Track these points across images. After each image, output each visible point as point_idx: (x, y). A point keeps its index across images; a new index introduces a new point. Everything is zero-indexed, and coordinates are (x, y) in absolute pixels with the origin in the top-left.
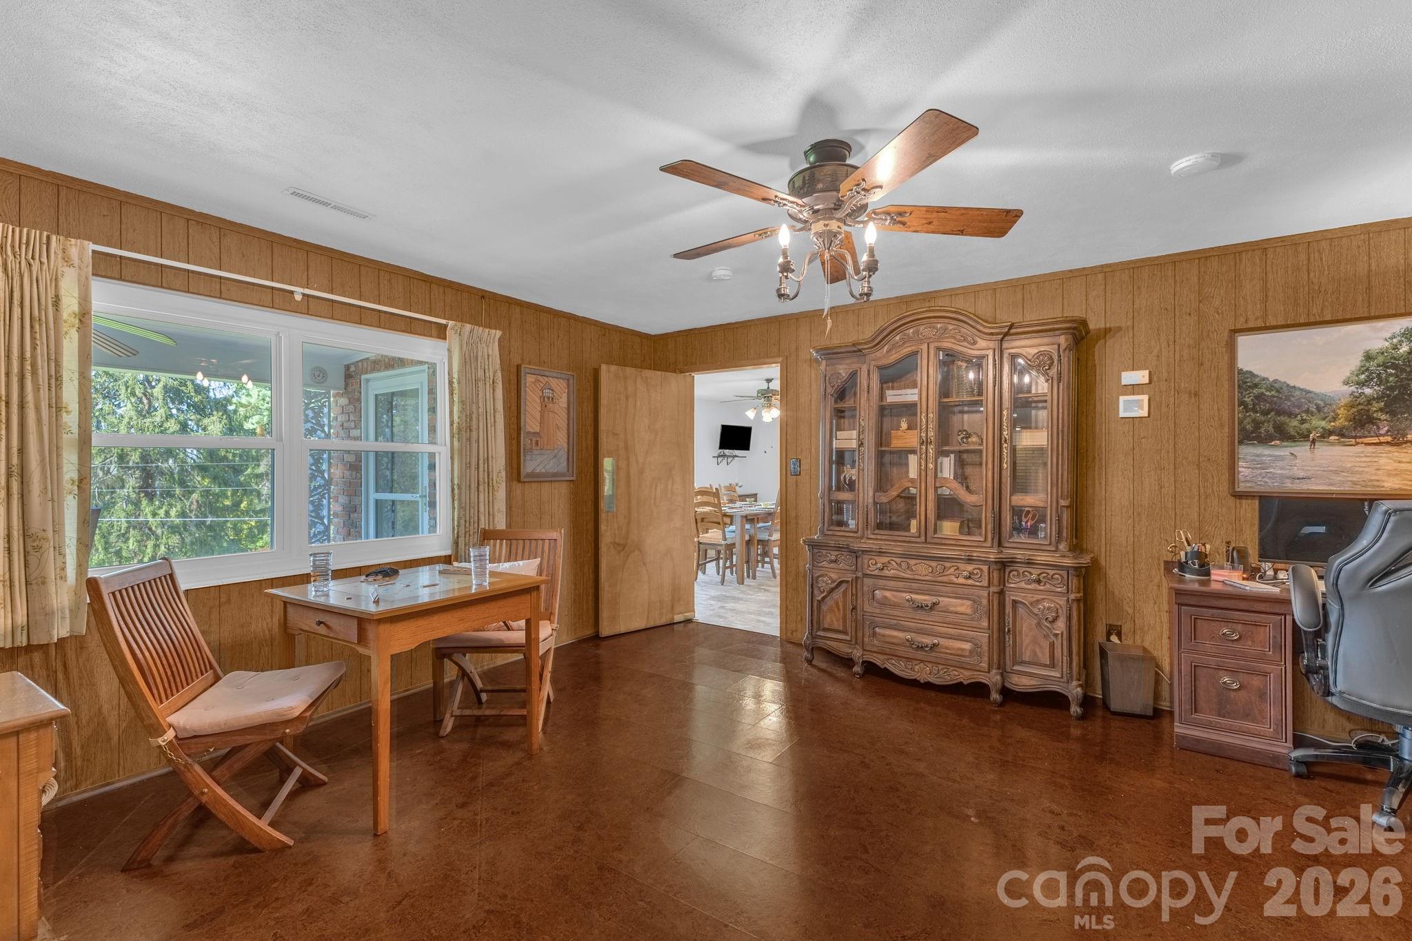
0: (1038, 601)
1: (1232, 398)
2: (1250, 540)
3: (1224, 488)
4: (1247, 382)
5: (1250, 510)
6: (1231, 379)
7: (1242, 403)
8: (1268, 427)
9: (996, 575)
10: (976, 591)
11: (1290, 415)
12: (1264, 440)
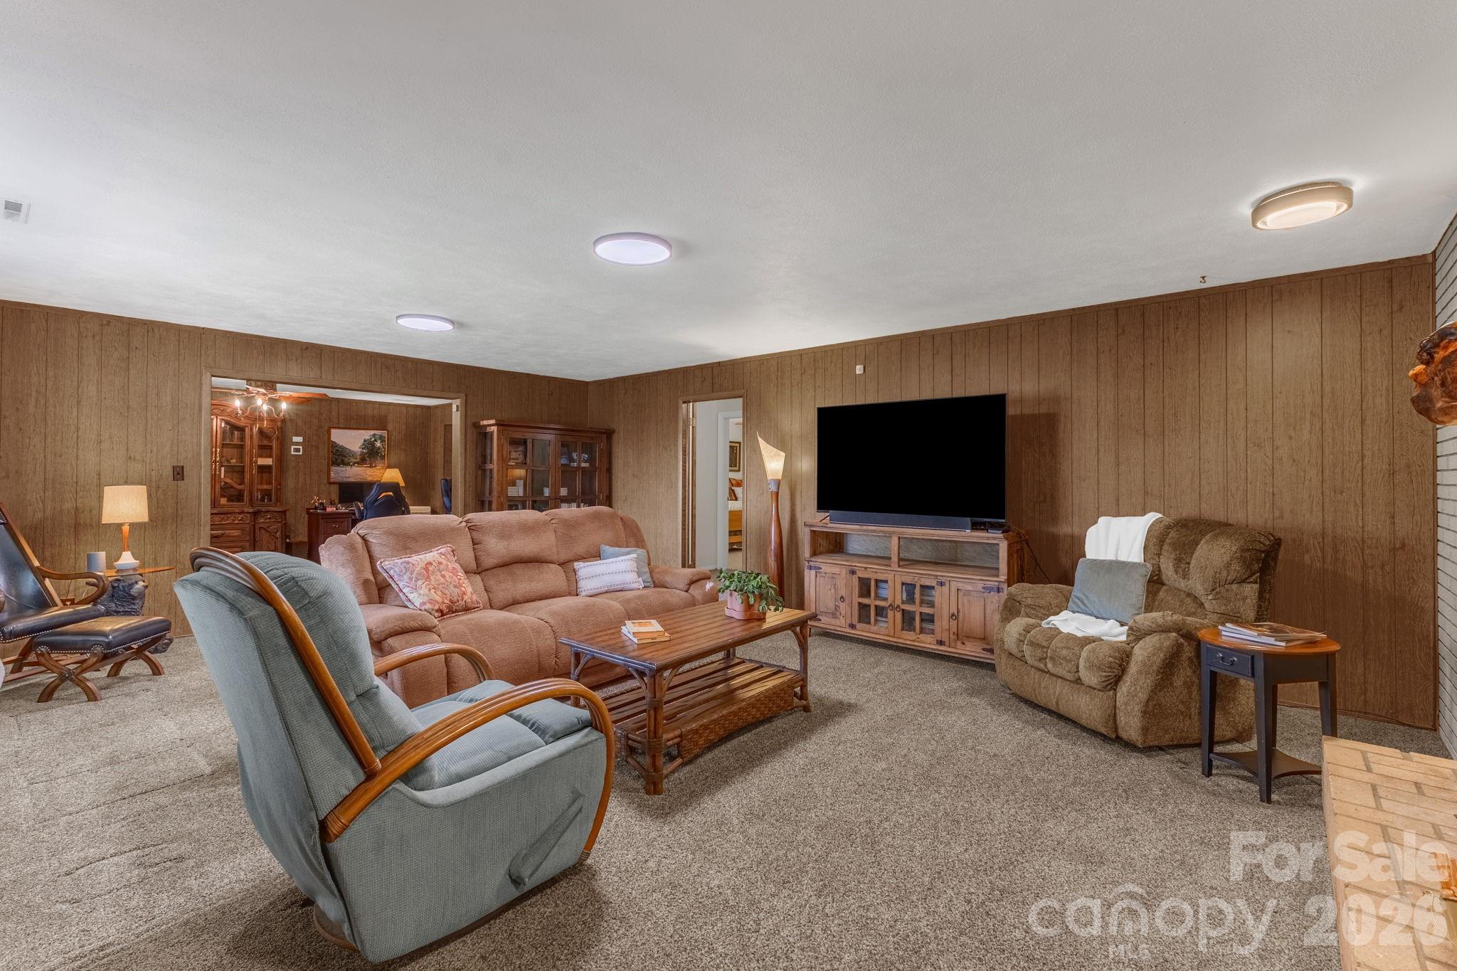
0: (269, 527)
1: (328, 451)
2: (335, 497)
3: (325, 481)
4: (334, 445)
5: (335, 489)
6: (328, 444)
7: (332, 452)
8: (339, 461)
9: (253, 517)
10: (244, 526)
11: (345, 457)
12: (338, 465)
